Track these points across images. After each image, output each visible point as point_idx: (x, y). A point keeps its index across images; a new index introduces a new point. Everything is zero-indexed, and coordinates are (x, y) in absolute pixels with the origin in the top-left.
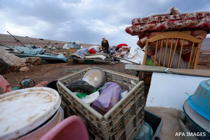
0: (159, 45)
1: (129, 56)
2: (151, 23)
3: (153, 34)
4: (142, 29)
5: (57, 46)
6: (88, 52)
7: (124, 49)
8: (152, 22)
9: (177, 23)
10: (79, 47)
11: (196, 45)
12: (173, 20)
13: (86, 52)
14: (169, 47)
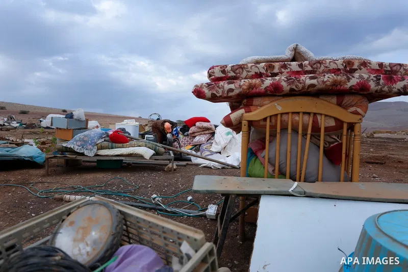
0: (273, 128)
1: (214, 148)
2: (252, 77)
3: (257, 101)
4: (231, 90)
5: (26, 119)
6: (107, 139)
7: (201, 130)
8: (253, 75)
9: (307, 80)
10: (85, 127)
11: (351, 127)
12: (298, 73)
13: (103, 140)
14: (295, 130)
